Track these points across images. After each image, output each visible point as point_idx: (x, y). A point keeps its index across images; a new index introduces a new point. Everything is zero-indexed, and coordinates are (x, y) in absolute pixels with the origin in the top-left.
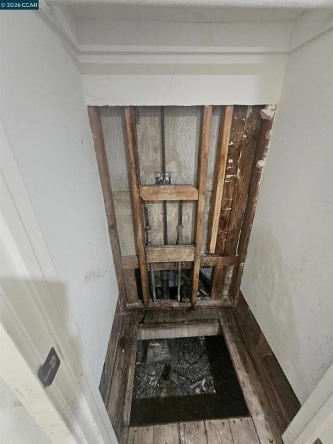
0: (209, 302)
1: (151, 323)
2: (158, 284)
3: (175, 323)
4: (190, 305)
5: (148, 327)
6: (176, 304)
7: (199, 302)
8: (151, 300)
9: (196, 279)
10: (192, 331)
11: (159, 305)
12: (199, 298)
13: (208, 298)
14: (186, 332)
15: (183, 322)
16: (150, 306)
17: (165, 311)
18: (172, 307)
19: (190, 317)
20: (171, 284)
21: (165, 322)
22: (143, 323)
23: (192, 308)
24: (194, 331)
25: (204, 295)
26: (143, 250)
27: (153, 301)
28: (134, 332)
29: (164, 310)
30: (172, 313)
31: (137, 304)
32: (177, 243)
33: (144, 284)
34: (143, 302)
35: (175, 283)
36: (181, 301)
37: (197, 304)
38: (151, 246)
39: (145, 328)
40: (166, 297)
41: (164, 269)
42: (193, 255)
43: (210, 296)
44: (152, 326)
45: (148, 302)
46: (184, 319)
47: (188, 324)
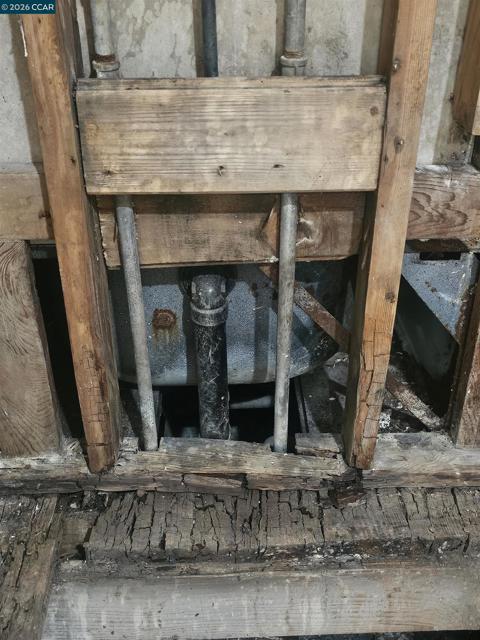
0: (443, 458)
1: (126, 557)
2: (170, 363)
3: (259, 557)
4: (339, 468)
5: (110, 577)
6: (261, 463)
7: (389, 454)
8: (130, 443)
9: (380, 310)
10: (348, 606)
11: (174, 466)
12: (390, 437)
13: (440, 438)
14: (317, 606)
15: (302, 552)
16: (126, 467)
17: (205, 499)
18: (242, 476)
19: (337, 531)
20: (240, 366)
21: (201, 554)
22: (81, 554)
23: (351, 486)
24: (359, 600)
25: (418, 426)
26: (62, 100)
27: (142, 447)
28: (24, 597)
29: (202, 493)
30: (245, 509)
31: (54, 458)
32: (279, 70)
33: (81, 333)
34: (84, 450)
35: (260, 356)
36: (291, 448)
37: (378, 465)
38: (115, 77)
39: (89, 579)
40: (210, 426)
41: (202, 257)
42: (371, 146)
43: (449, 428)
44: (130, 569)
45: (112, 448)
46: (307, 538)
47: (327, 565)
